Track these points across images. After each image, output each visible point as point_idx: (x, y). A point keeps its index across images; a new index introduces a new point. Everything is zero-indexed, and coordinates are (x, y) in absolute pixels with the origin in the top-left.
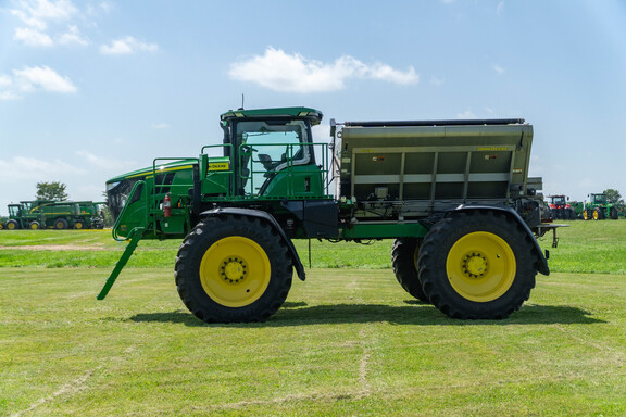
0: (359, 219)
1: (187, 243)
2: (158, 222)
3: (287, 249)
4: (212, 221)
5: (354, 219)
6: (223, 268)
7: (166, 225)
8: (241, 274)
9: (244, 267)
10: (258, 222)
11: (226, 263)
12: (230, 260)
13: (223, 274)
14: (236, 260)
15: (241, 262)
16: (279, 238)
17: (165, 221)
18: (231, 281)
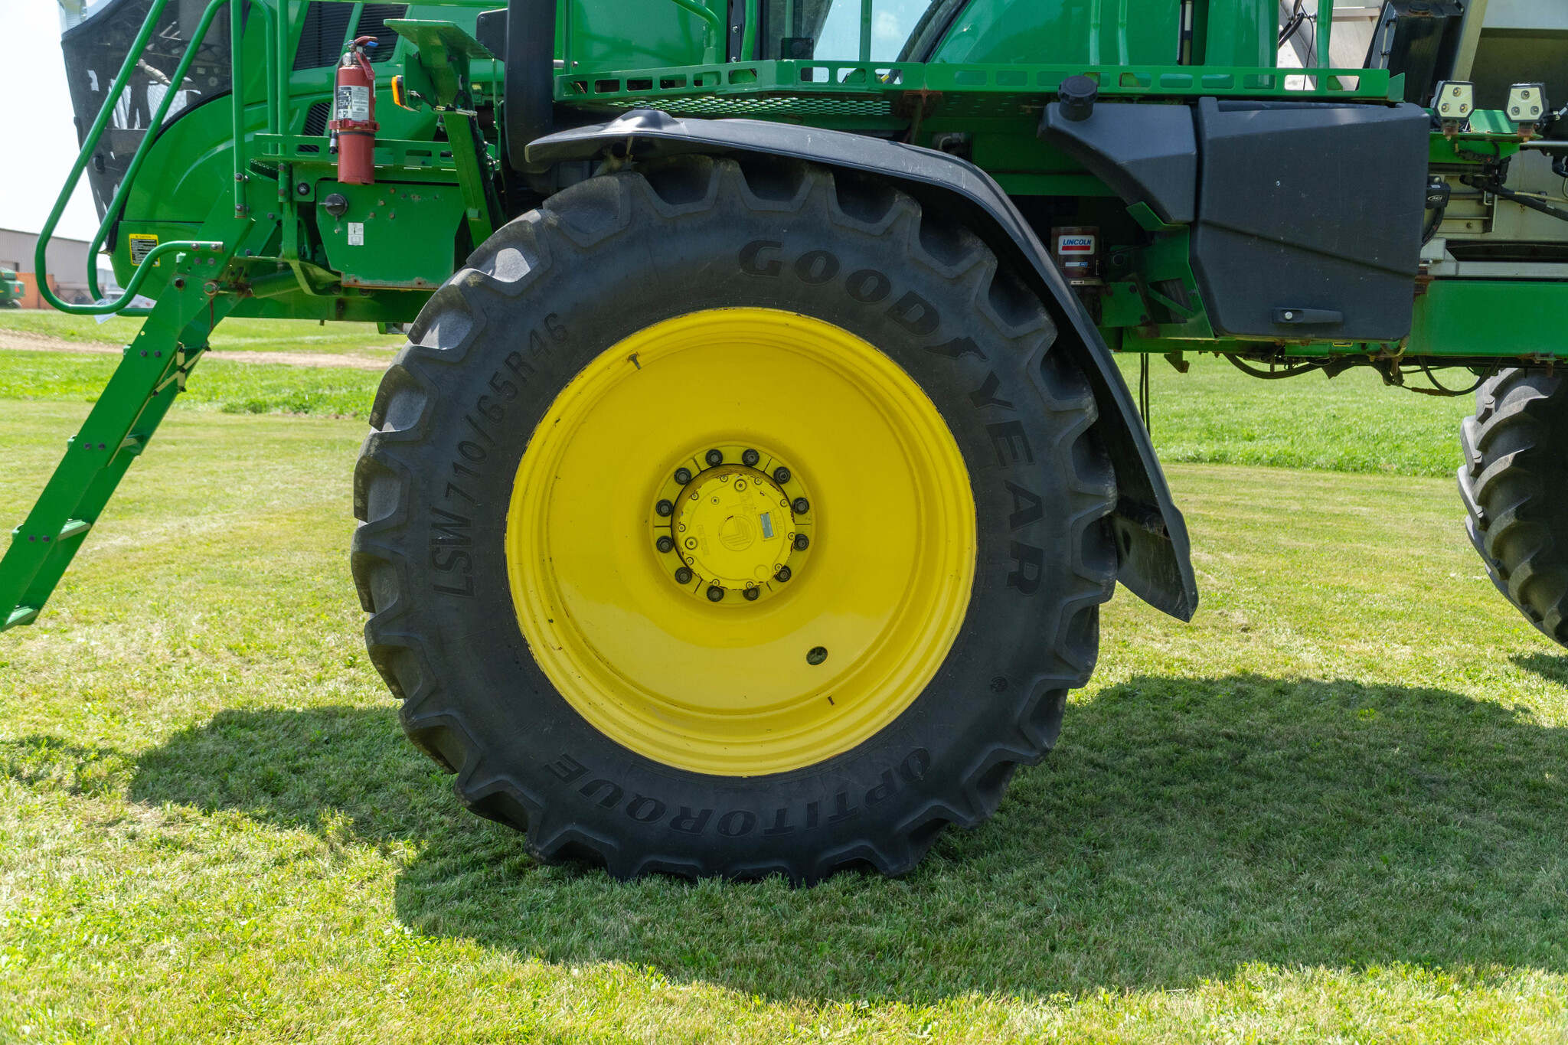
0: (1461, 250)
1: (432, 340)
2: (307, 214)
3: (1088, 408)
4: (600, 203)
5: (1434, 250)
6: (668, 509)
7: (356, 234)
8: (779, 551)
9: (799, 507)
10: (905, 214)
11: (685, 479)
12: (715, 461)
13: (668, 544)
14: (750, 460)
15: (780, 477)
16: (1041, 331)
17: (344, 212)
18: (716, 593)
